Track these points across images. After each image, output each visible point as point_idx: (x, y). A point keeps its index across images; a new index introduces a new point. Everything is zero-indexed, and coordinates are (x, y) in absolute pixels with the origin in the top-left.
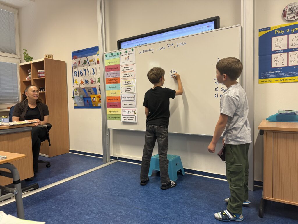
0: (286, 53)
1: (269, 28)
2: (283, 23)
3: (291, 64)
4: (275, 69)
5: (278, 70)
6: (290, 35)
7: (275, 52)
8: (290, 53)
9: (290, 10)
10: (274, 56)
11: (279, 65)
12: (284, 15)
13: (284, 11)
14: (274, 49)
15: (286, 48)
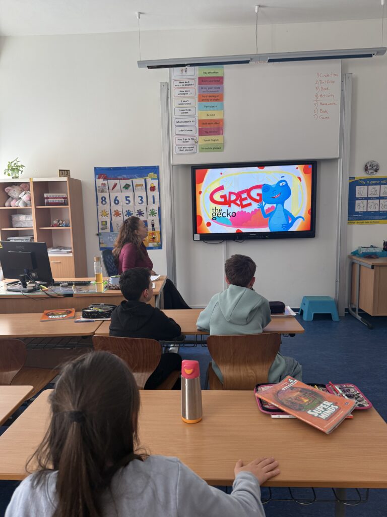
0: (366, 201)
1: (354, 178)
2: (365, 176)
3: (369, 210)
4: (358, 213)
5: (360, 214)
6: (369, 186)
7: (358, 199)
8: (369, 201)
9: (370, 166)
10: (357, 202)
11: (361, 210)
12: (366, 169)
13: (366, 165)
14: (357, 196)
15: (366, 196)
